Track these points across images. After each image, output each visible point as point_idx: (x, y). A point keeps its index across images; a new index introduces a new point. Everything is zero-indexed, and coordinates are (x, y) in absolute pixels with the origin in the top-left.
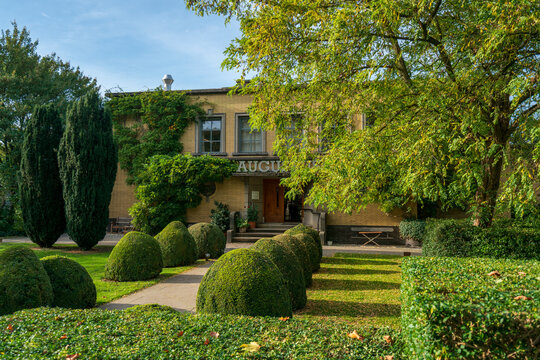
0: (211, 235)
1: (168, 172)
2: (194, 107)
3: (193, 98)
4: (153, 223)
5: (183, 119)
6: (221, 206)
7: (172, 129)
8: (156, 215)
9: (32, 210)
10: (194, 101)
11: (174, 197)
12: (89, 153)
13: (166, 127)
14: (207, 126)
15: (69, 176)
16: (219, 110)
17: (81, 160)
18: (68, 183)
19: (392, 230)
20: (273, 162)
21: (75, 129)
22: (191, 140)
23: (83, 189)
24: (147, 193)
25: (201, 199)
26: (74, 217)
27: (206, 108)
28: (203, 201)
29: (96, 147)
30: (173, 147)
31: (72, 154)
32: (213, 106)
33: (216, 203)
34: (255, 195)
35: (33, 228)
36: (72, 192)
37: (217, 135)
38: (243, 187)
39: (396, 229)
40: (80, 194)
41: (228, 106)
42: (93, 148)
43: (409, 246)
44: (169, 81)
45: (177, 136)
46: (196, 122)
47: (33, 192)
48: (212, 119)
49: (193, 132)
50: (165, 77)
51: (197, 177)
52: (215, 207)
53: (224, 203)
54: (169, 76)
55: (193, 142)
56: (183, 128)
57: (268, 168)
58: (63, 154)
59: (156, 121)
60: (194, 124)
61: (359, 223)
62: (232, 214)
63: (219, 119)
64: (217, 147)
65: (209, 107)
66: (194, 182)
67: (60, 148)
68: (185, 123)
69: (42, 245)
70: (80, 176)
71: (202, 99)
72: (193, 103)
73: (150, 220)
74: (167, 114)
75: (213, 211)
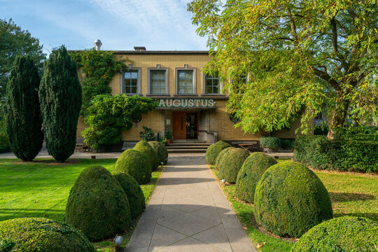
0: (161, 150)
1: (111, 107)
2: (119, 63)
3: (118, 56)
4: (100, 141)
5: (111, 71)
6: (147, 130)
7: (105, 77)
8: (102, 136)
9: (18, 134)
10: (119, 58)
11: (115, 123)
12: (64, 92)
13: (100, 75)
14: (128, 76)
15: (49, 109)
16: (137, 66)
17: (59, 96)
18: (48, 114)
19: (256, 143)
20: (183, 100)
21: (53, 75)
22: (117, 85)
23: (60, 119)
24: (95, 121)
25: (132, 125)
26: (53, 139)
27: (127, 64)
28: (134, 126)
29: (69, 88)
30: (106, 90)
31: (52, 93)
32: (133, 63)
33: (144, 128)
34: (168, 122)
35: (18, 147)
36: (51, 121)
37: (134, 82)
38: (161, 116)
39: (258, 142)
40: (58, 122)
41: (143, 62)
42: (67, 89)
43: (266, 152)
44: (99, 43)
45: (107, 82)
46: (121, 73)
47: (18, 121)
48: (131, 71)
49: (118, 80)
50: (96, 41)
51: (131, 110)
52: (143, 130)
53: (148, 127)
54: (99, 40)
55: (119, 86)
56: (112, 76)
57: (179, 104)
58: (43, 92)
59: (93, 71)
60: (119, 74)
61: (236, 139)
62: (156, 134)
63: (137, 71)
64: (135, 90)
65: (129, 63)
66: (129, 113)
67: (40, 88)
68: (113, 73)
69: (25, 160)
70: (58, 109)
71: (125, 57)
72: (119, 60)
73: (98, 139)
74: (100, 66)
75: (141, 133)
